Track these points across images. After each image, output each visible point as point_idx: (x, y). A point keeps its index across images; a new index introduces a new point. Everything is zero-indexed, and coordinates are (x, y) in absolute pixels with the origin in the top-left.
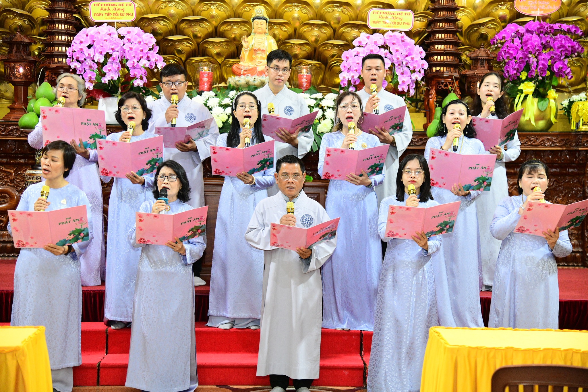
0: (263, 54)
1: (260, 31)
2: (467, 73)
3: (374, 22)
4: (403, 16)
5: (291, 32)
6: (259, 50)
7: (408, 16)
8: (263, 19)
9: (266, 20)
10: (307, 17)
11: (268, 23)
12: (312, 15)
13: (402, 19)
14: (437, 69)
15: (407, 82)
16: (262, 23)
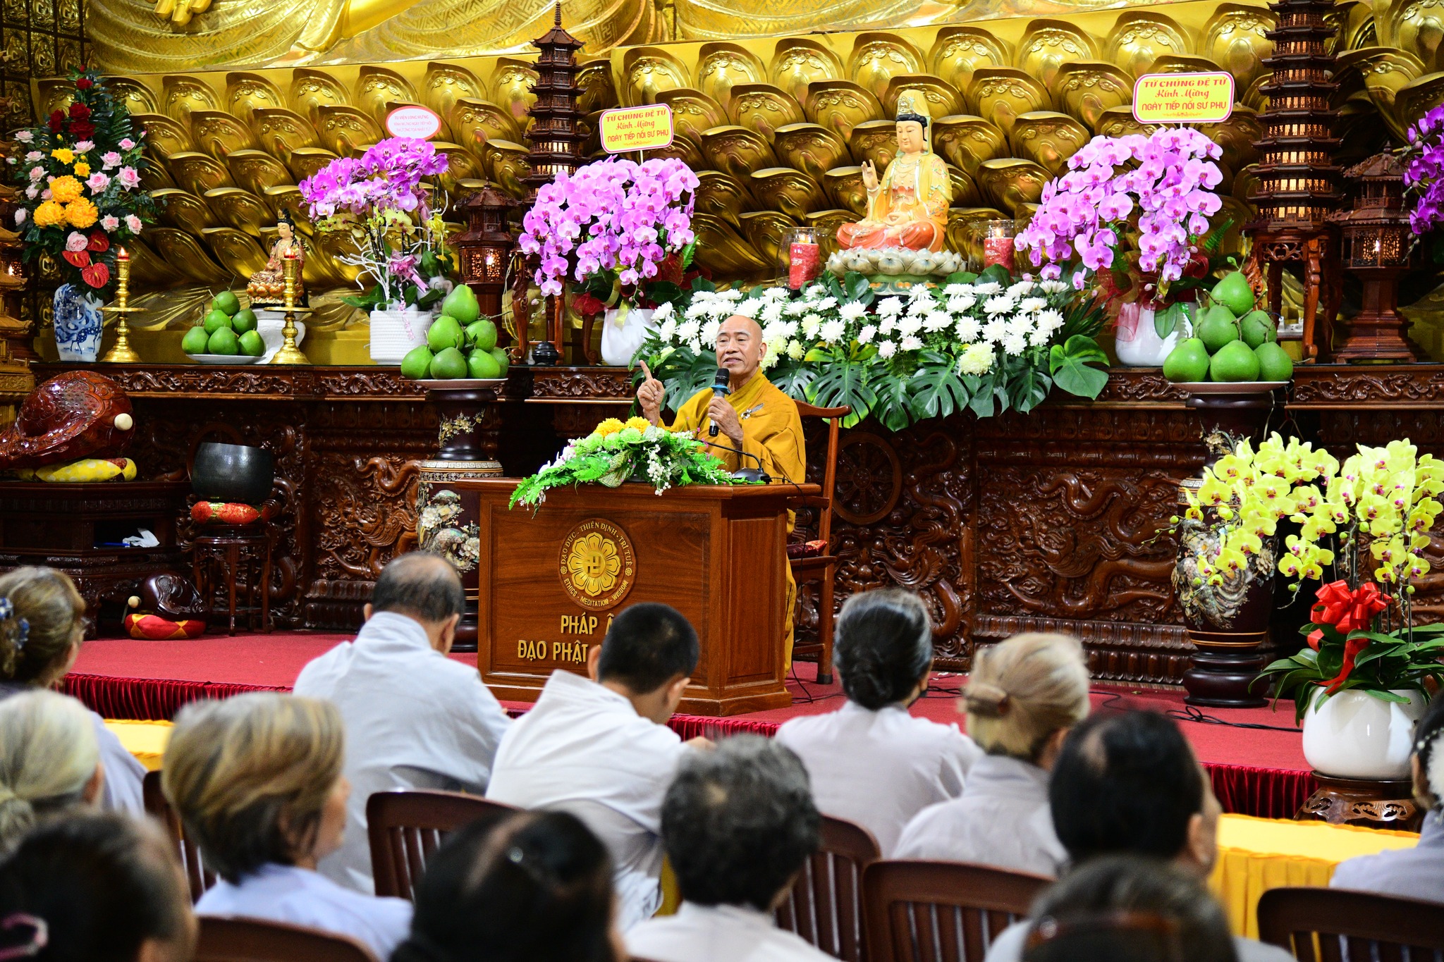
0: (910, 198)
1: (906, 147)
2: (1340, 219)
3: (1147, 108)
4: (1211, 88)
5: (998, 144)
6: (902, 189)
7: (1222, 86)
8: (912, 119)
9: (923, 122)
10: (1029, 106)
11: (928, 129)
12: (1040, 102)
13: (1207, 94)
14: (1289, 212)
15: (1160, 250)
16: (910, 129)
